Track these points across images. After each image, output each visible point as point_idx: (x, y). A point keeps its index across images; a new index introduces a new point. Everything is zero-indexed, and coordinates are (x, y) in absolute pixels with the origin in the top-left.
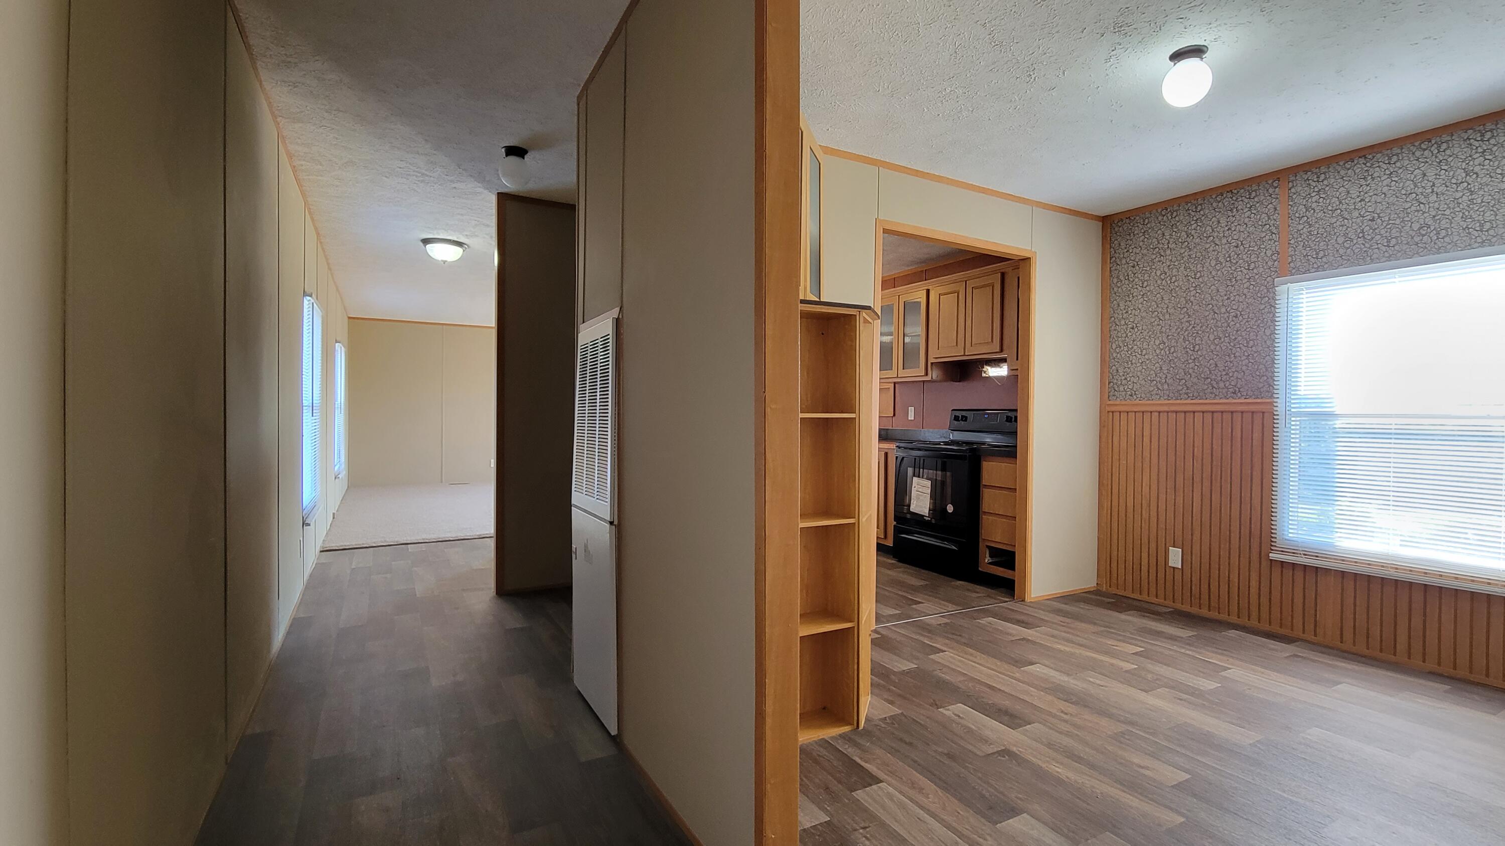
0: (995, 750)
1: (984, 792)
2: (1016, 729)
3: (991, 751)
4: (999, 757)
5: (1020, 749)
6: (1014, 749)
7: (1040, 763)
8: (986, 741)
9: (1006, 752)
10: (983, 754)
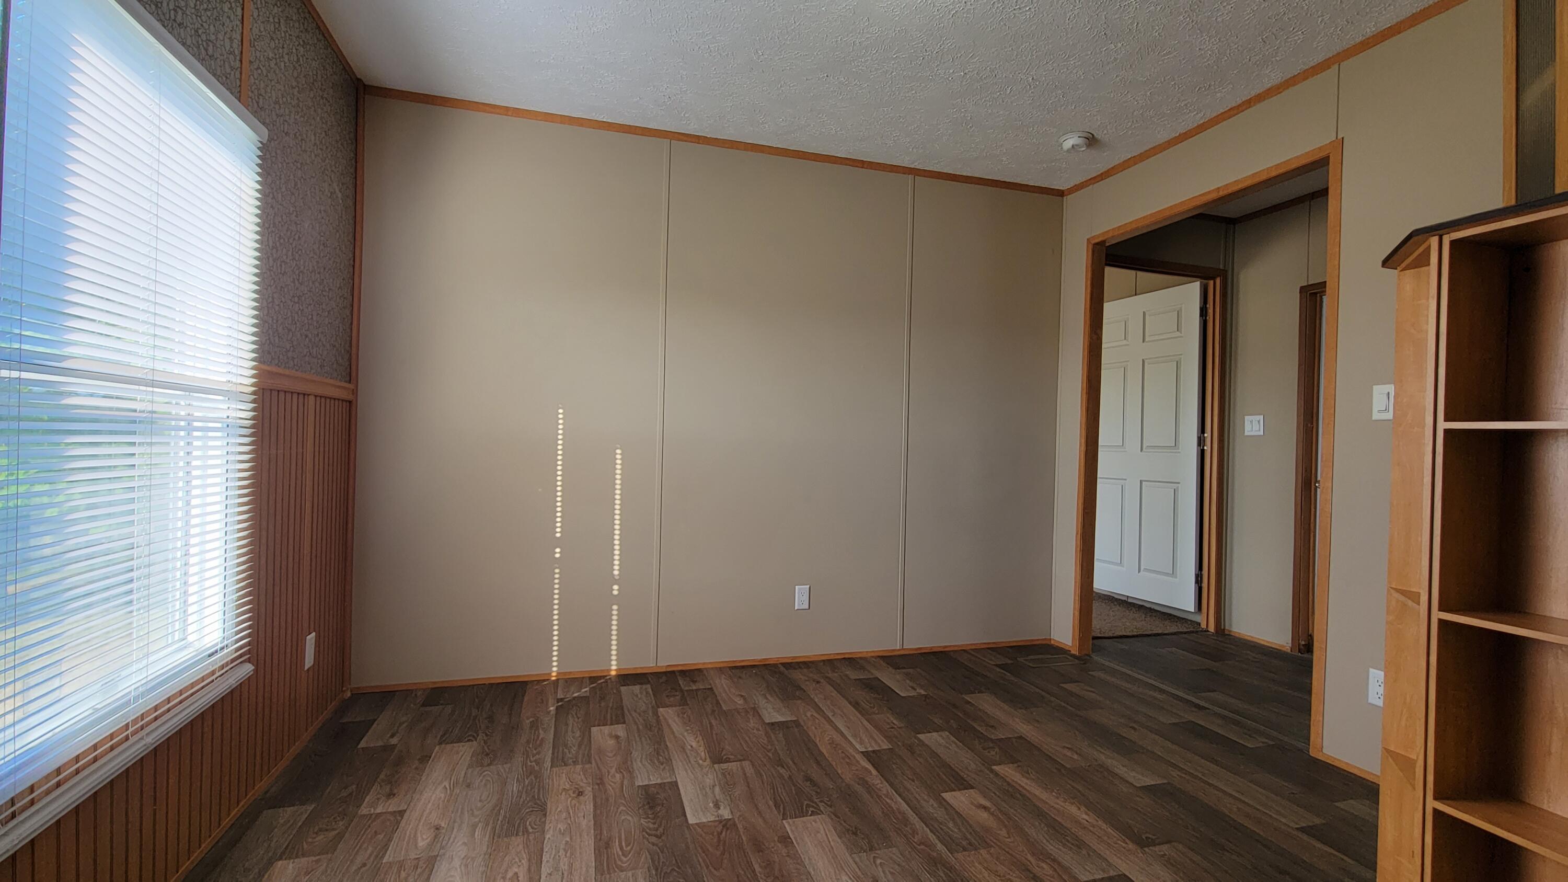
0: (1157, 848)
1: (1177, 806)
2: (1119, 876)
3: (1165, 847)
4: (1154, 837)
5: (1124, 845)
6: (1131, 846)
7: (1104, 826)
8: (1169, 863)
9: (1143, 843)
10: (1173, 843)
